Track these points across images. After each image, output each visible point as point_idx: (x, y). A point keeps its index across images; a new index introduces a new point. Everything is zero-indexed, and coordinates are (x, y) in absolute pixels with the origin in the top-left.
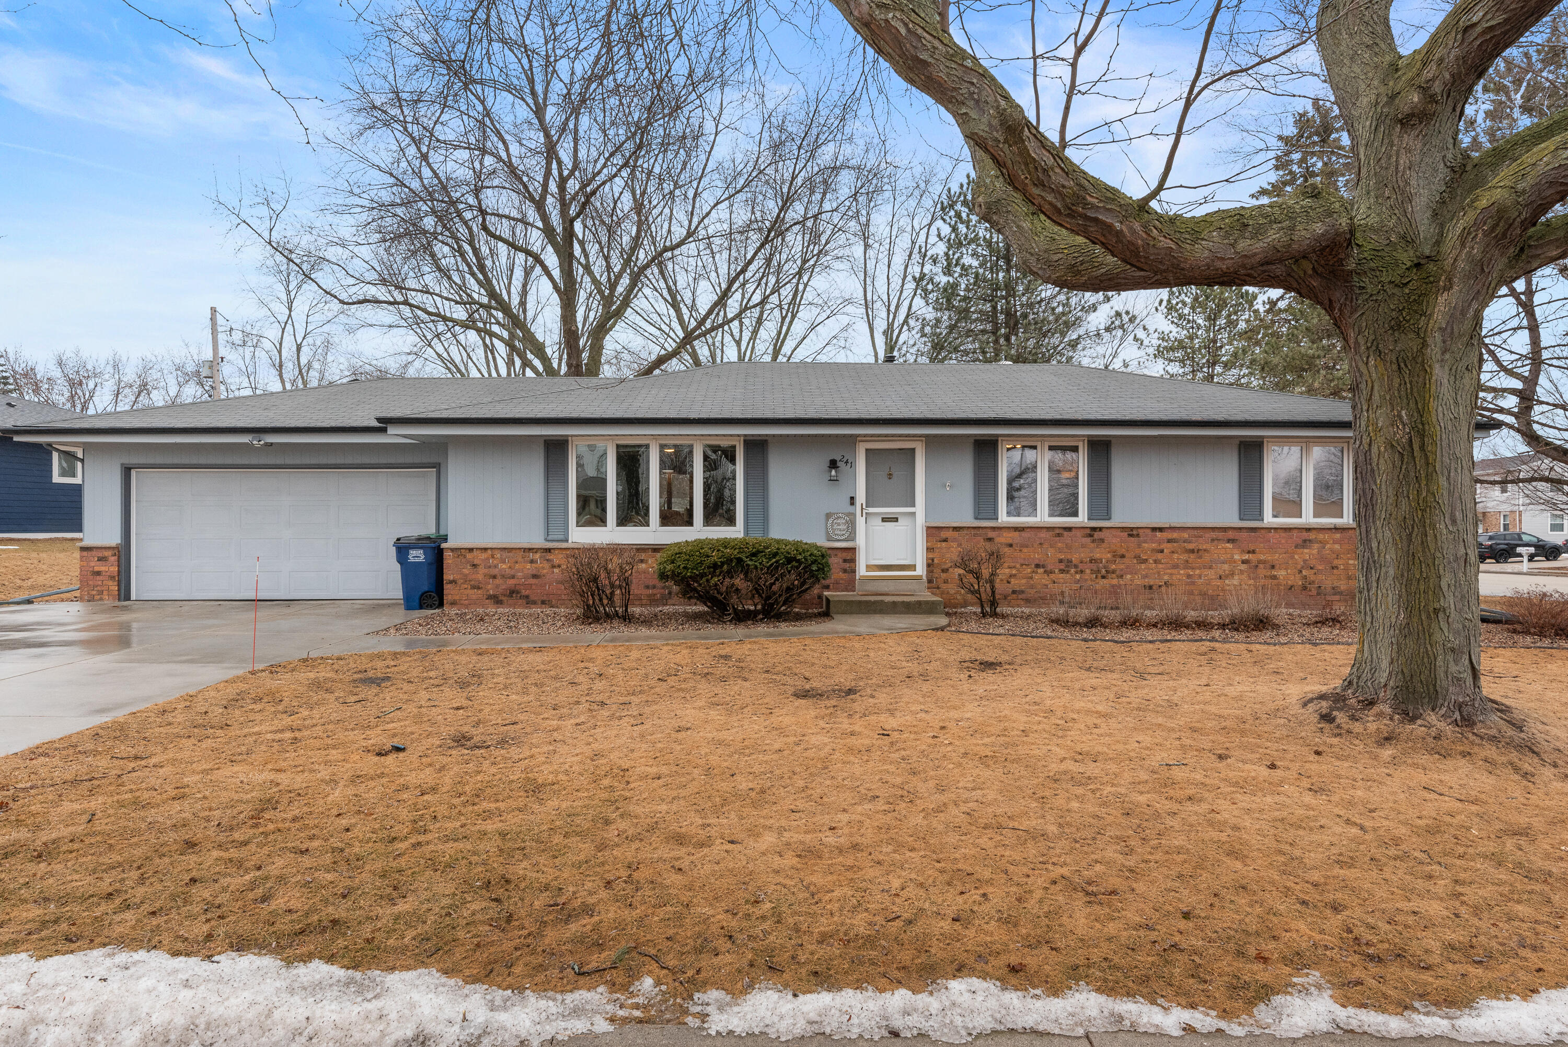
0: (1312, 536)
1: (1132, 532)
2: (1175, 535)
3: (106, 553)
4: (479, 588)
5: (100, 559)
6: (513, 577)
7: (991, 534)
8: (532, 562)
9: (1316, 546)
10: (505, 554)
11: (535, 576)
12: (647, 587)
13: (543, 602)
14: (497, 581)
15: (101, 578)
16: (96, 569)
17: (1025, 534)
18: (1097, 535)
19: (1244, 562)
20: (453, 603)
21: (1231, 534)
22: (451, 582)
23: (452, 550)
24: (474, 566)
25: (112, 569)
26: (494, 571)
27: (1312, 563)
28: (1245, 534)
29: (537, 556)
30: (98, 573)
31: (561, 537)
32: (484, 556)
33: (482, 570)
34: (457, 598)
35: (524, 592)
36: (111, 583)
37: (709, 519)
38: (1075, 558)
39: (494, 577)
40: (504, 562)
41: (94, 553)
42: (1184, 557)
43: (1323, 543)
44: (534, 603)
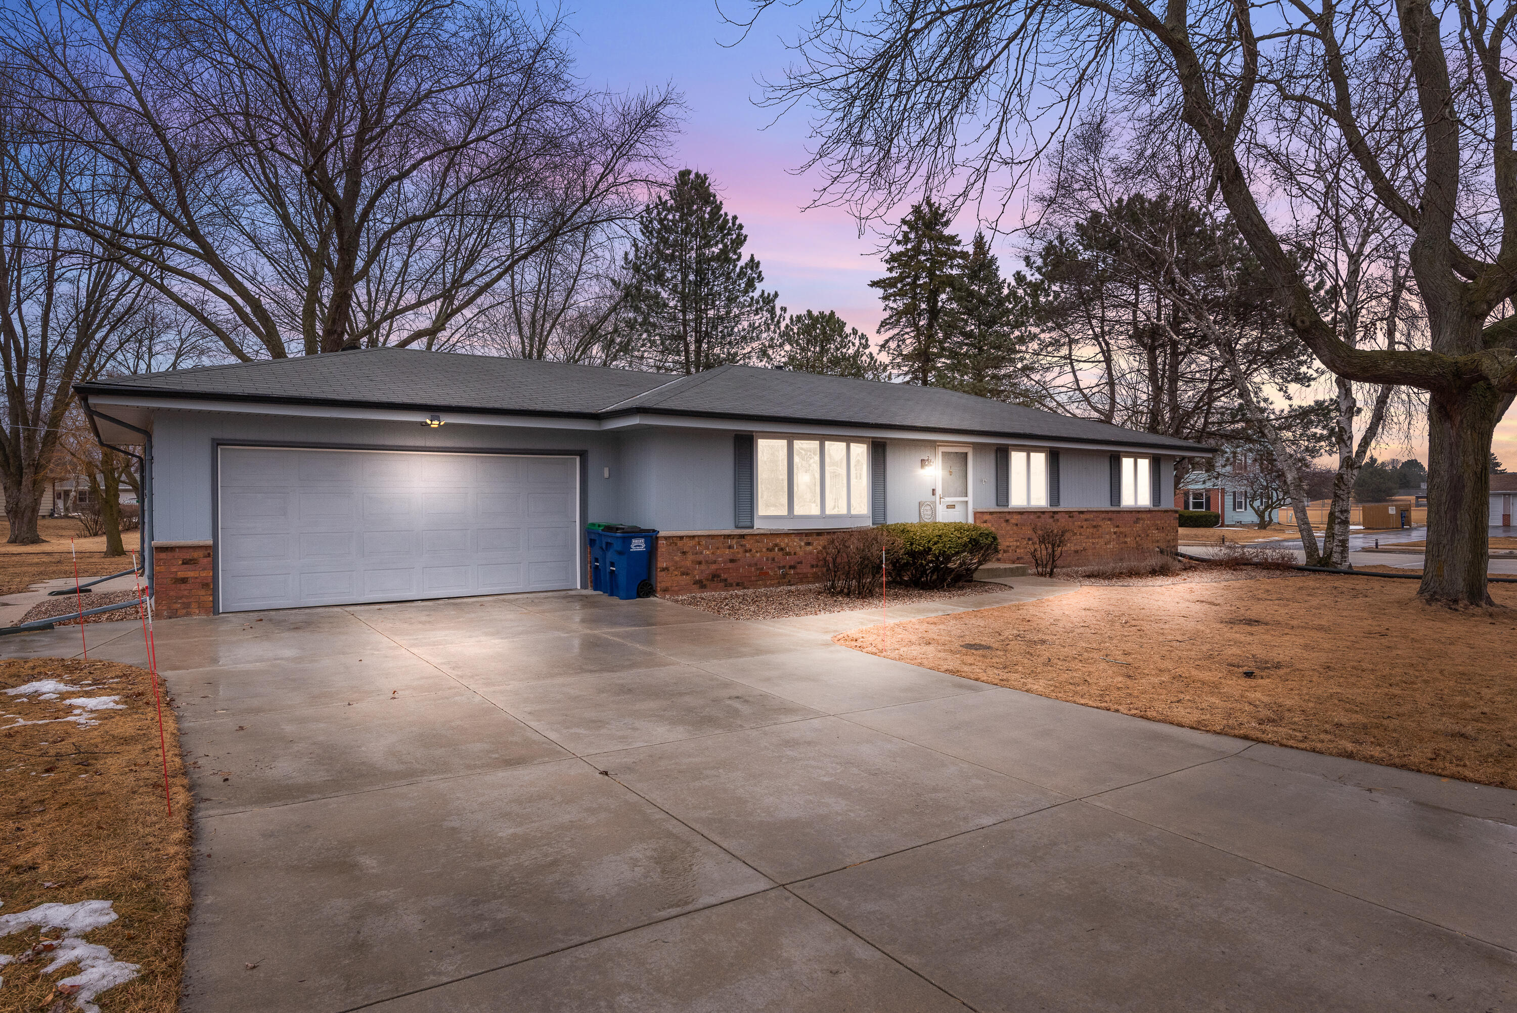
0: (1140, 516)
1: (1070, 514)
2: (1088, 516)
3: (196, 555)
4: (687, 574)
5: (185, 562)
6: (715, 562)
7: (1008, 517)
8: (730, 547)
9: (1141, 522)
10: (709, 541)
11: (732, 561)
12: (812, 566)
13: (738, 585)
14: (703, 567)
15: (188, 586)
16: (181, 575)
17: (1024, 517)
19: (1114, 533)
20: (666, 590)
21: (1110, 515)
22: (663, 570)
23: (666, 538)
24: (684, 553)
25: (204, 574)
26: (701, 558)
27: (1140, 532)
28: (1115, 515)
29: (734, 541)
30: (184, 581)
31: (749, 524)
32: (692, 543)
33: (690, 557)
34: (669, 584)
35: (723, 576)
36: (202, 592)
39: (700, 563)
40: (708, 548)
41: (177, 554)
42: (1091, 530)
43: (1143, 520)
44: (731, 585)
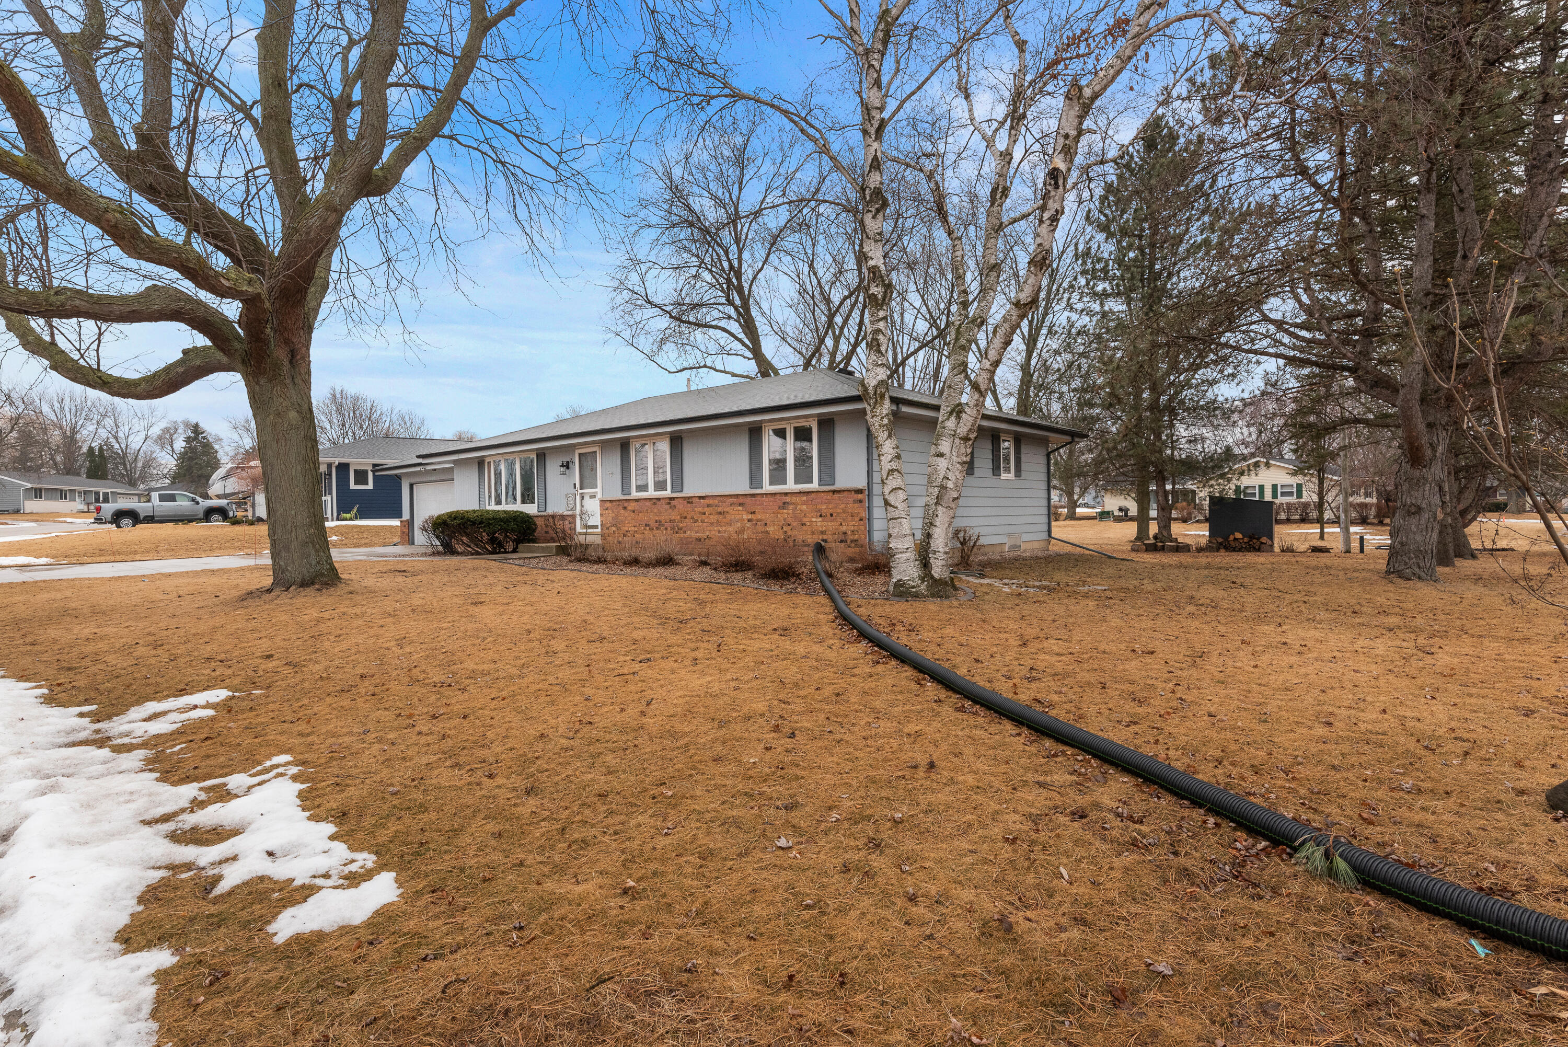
2: (711, 501)
9: (791, 507)
18: (673, 503)
19: (749, 521)
21: (741, 500)
27: (790, 520)
28: (749, 499)
37: (523, 502)
38: (663, 519)
42: (716, 517)
43: (795, 504)
